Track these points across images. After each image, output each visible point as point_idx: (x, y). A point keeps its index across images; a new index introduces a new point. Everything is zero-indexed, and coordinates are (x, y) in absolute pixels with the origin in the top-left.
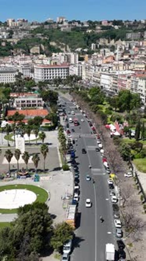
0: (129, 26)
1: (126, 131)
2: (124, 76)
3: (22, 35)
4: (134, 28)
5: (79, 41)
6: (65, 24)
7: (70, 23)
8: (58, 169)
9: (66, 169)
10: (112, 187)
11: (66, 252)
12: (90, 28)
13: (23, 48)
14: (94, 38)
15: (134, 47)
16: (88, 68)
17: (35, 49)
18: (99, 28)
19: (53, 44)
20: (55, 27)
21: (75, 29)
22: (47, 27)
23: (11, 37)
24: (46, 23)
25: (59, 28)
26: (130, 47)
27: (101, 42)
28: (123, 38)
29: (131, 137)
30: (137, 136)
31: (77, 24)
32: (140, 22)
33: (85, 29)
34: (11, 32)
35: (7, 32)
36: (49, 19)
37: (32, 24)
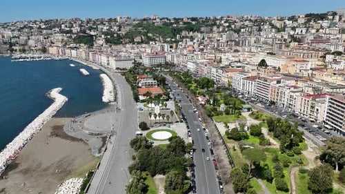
0: (202, 22)
1: (208, 101)
2: (202, 63)
3: (128, 28)
4: (206, 24)
5: (168, 33)
6: (158, 20)
7: (161, 19)
8: (178, 122)
9: (181, 122)
10: (204, 129)
11: (191, 153)
12: (175, 23)
13: (129, 38)
14: (179, 31)
15: (206, 38)
16: (178, 56)
17: (137, 39)
18: (181, 23)
19: (150, 35)
20: (151, 22)
21: (165, 24)
22: (145, 22)
23: (120, 30)
24: (144, 20)
25: (154, 23)
26: (203, 39)
27: (183, 33)
28: (198, 30)
29: (210, 104)
30: (214, 104)
31: (166, 20)
32: (209, 19)
33: (171, 24)
34: (120, 27)
35: (117, 26)
36: (146, 17)
37: (134, 20)
